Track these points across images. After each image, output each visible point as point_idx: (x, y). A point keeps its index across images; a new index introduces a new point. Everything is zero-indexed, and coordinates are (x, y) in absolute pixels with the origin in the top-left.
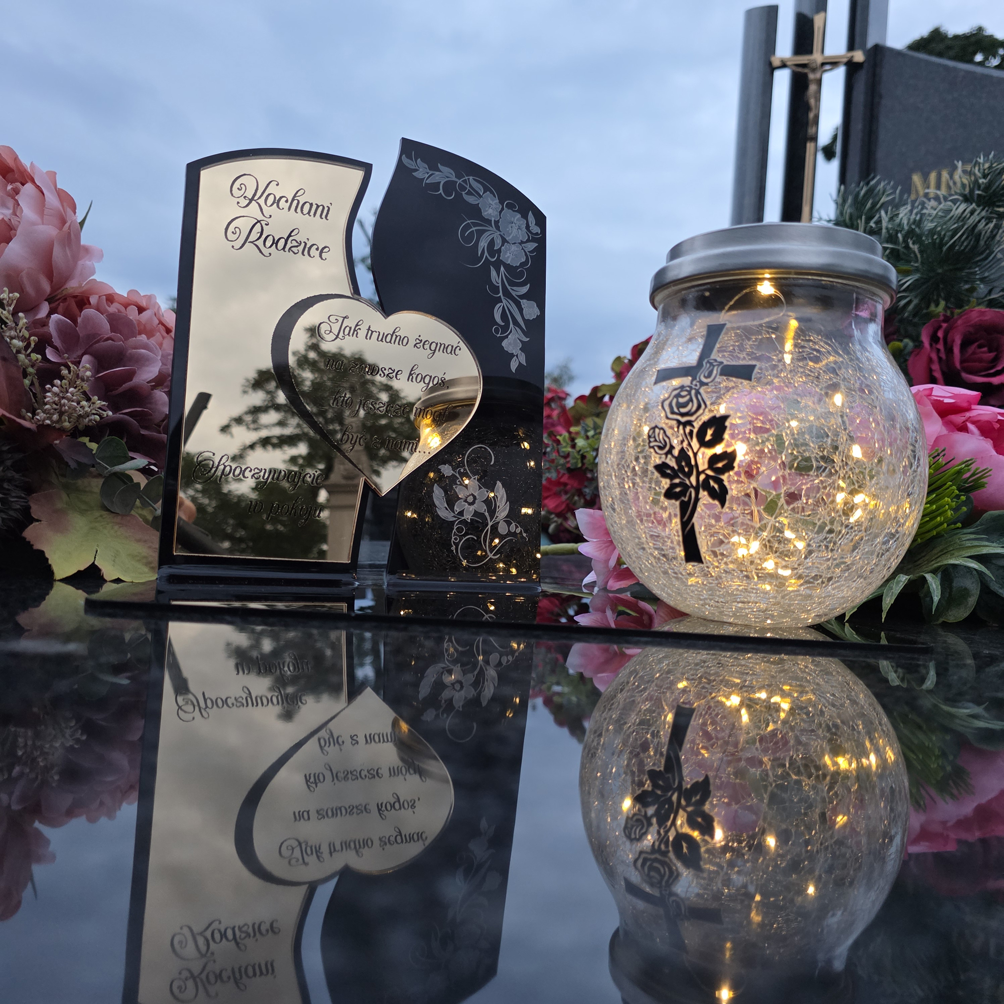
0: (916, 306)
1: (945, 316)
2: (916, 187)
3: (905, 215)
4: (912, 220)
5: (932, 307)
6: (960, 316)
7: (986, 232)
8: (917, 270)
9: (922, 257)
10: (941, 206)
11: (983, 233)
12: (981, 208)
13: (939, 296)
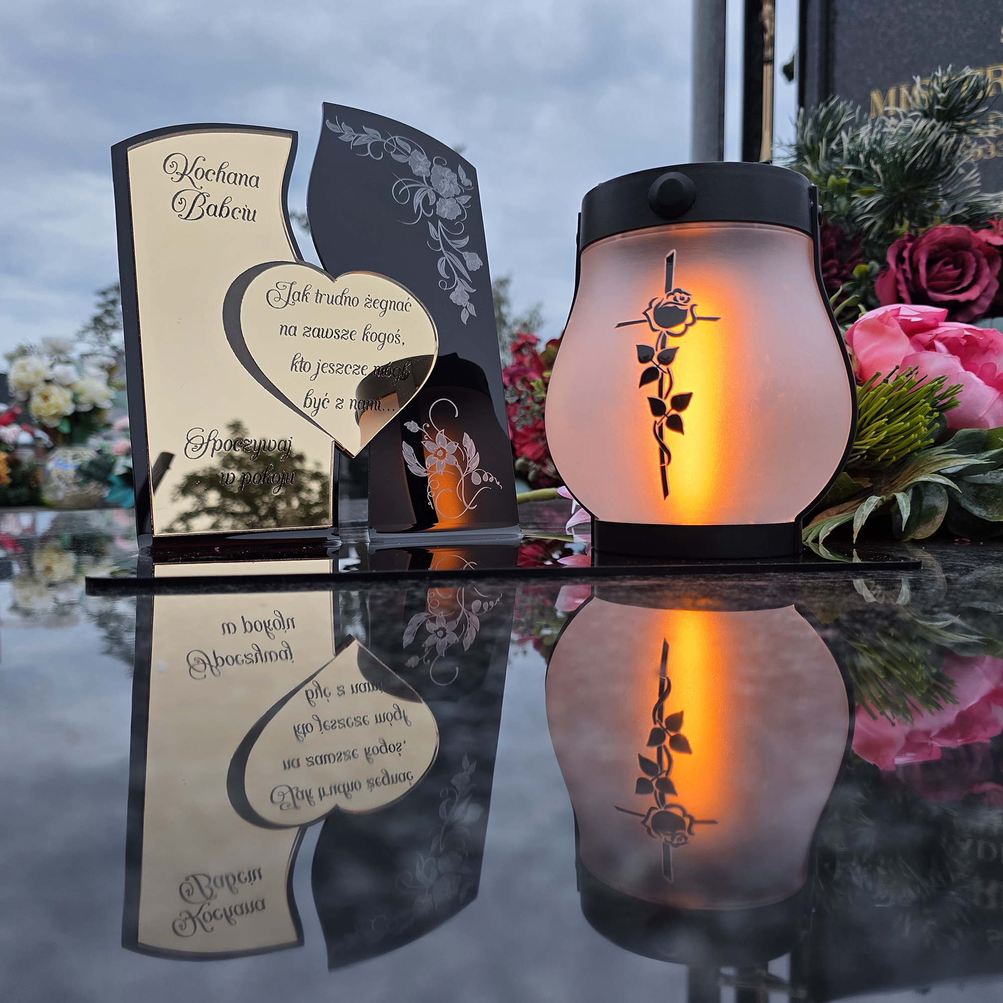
0: (881, 227)
1: (909, 235)
2: (875, 105)
3: (866, 134)
4: (872, 140)
5: (897, 227)
6: (925, 234)
7: (947, 148)
8: (880, 190)
9: (884, 176)
10: (901, 124)
11: (944, 148)
12: (941, 123)
13: (903, 215)
